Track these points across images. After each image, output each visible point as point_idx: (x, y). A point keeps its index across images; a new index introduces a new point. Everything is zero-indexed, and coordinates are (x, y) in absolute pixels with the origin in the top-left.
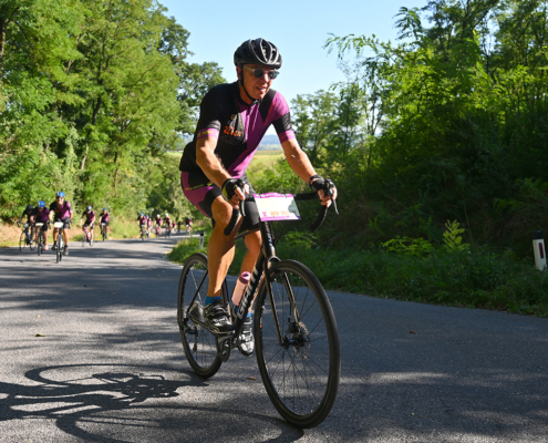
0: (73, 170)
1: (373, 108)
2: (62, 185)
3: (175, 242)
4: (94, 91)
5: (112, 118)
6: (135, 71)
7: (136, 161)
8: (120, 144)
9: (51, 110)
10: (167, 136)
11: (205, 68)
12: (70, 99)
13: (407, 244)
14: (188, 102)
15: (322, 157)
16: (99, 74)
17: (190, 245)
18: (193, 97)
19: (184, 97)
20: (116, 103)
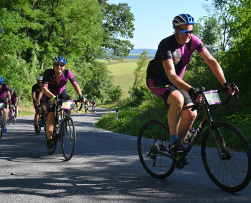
0: (36, 70)
1: (224, 33)
2: (29, 80)
3: (100, 115)
4: (49, 20)
5: (61, 38)
6: (76, 8)
7: (76, 65)
8: (66, 54)
9: (22, 32)
10: (96, 49)
11: (120, 7)
12: (35, 26)
13: (244, 117)
14: (109, 28)
15: (193, 63)
16: (52, 10)
17: (110, 118)
18: (112, 25)
19: (106, 25)
20: (63, 28)
